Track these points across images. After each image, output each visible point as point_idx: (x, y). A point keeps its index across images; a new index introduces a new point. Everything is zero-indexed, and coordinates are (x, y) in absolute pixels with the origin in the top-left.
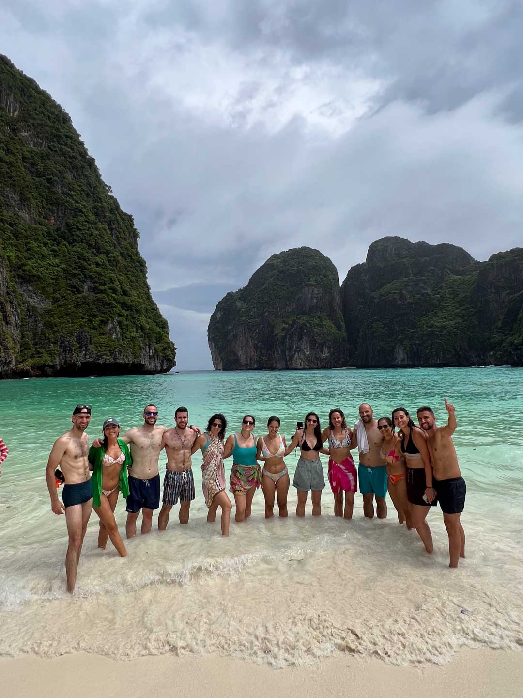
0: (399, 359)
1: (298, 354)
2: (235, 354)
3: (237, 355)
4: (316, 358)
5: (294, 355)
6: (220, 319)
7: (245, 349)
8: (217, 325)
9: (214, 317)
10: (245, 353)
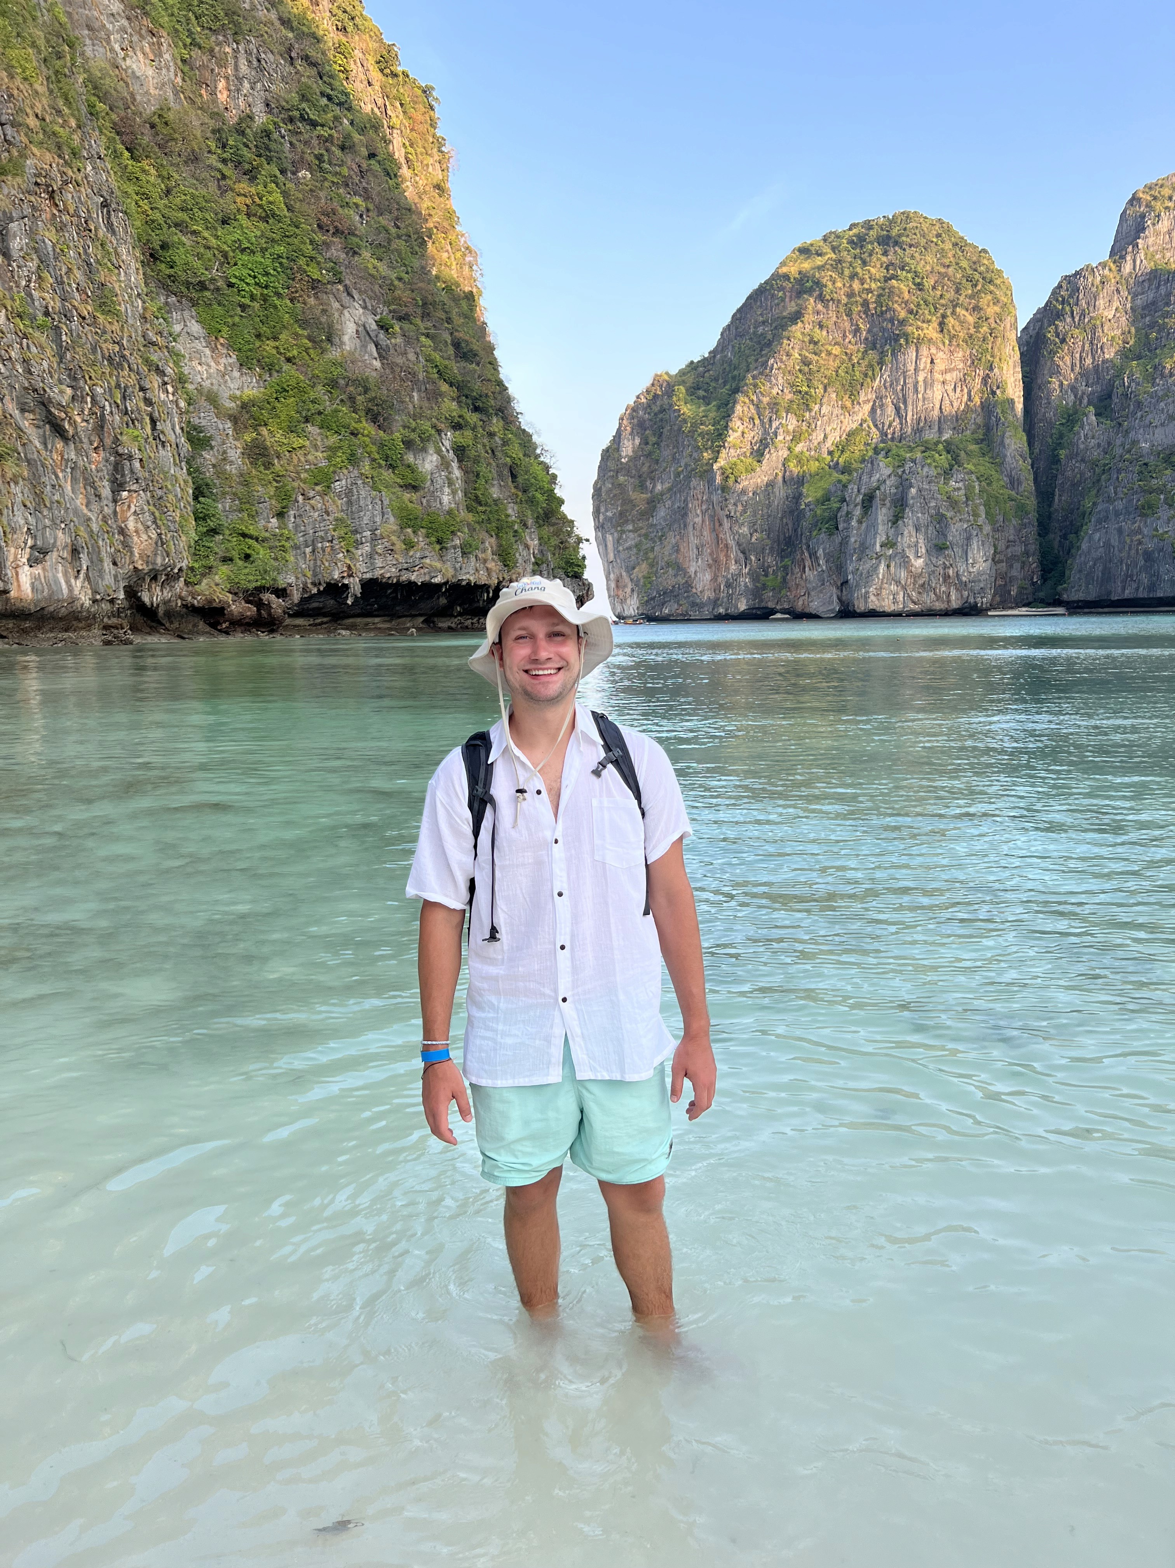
1: (888, 566)
2: (679, 569)
3: (685, 573)
4: (946, 577)
5: (876, 568)
6: (631, 459)
7: (711, 554)
8: (621, 478)
9: (609, 455)
10: (710, 566)
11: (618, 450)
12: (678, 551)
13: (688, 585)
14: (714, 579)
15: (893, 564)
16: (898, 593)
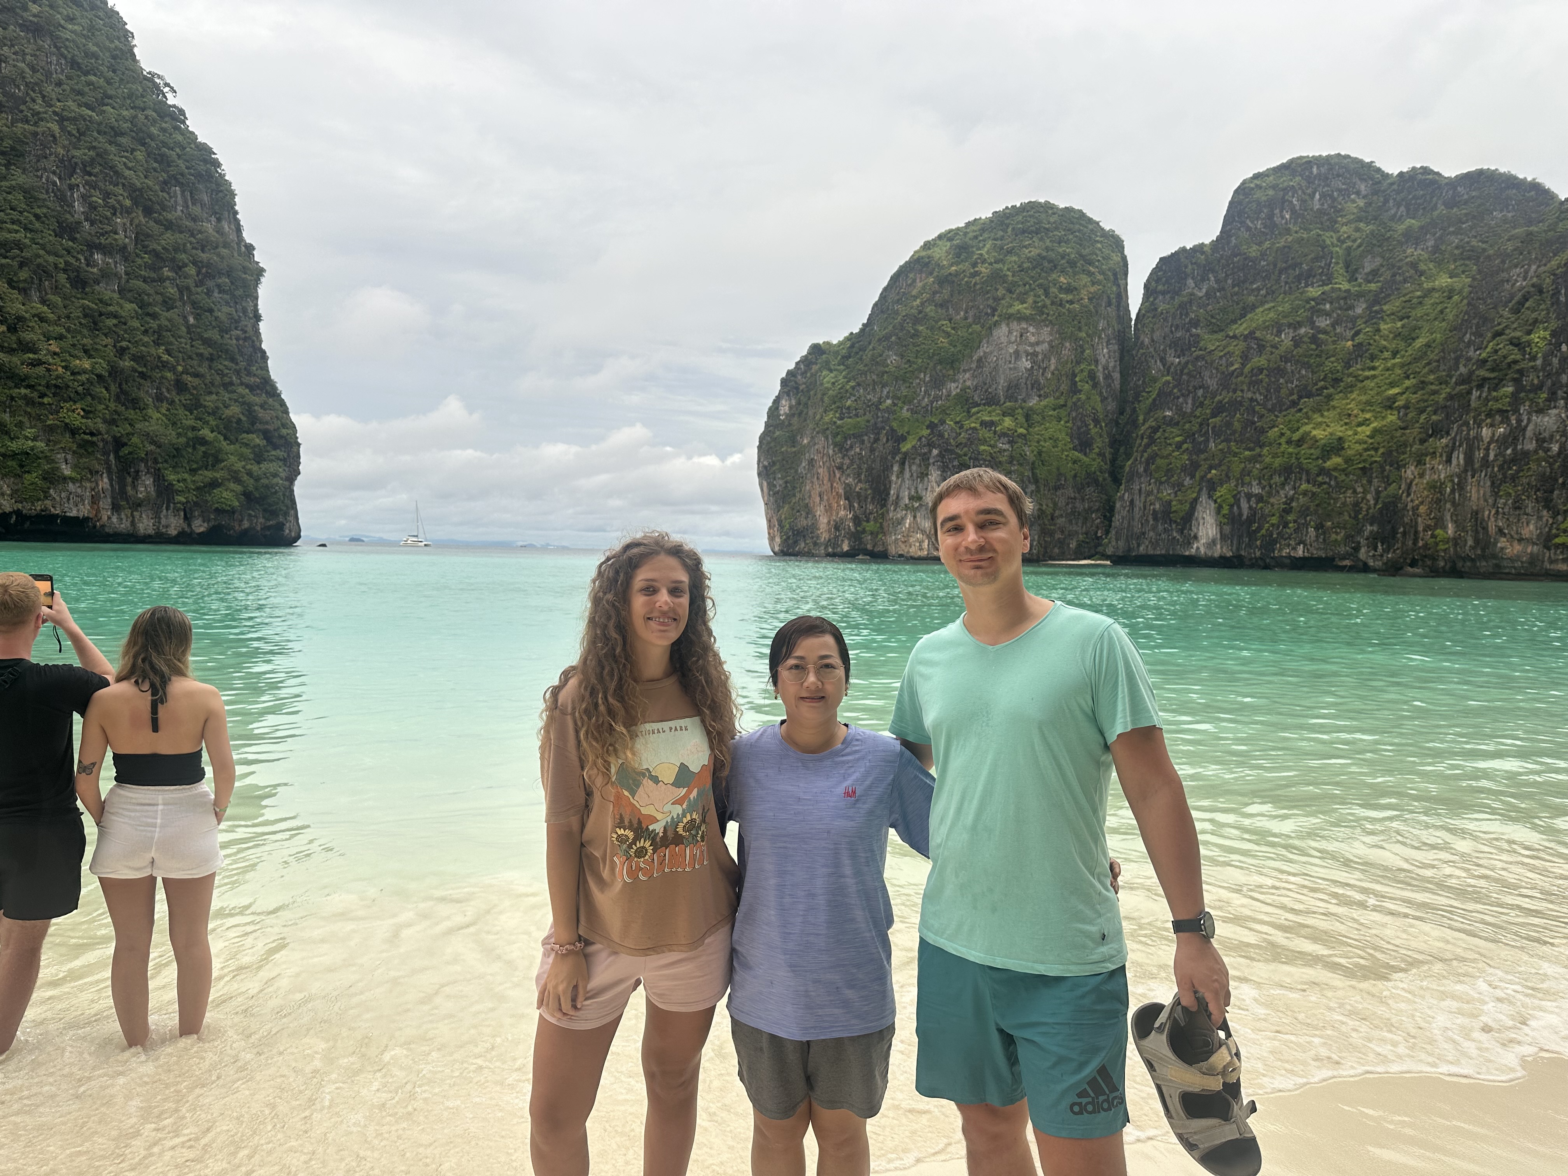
0: (1203, 541)
1: (915, 517)
2: (809, 511)
3: (813, 516)
5: (903, 518)
6: (786, 415)
7: (828, 500)
8: (777, 433)
9: (773, 412)
10: (826, 511)
11: (777, 408)
12: (810, 496)
13: (814, 527)
14: (829, 522)
15: (918, 515)
16: (923, 541)
